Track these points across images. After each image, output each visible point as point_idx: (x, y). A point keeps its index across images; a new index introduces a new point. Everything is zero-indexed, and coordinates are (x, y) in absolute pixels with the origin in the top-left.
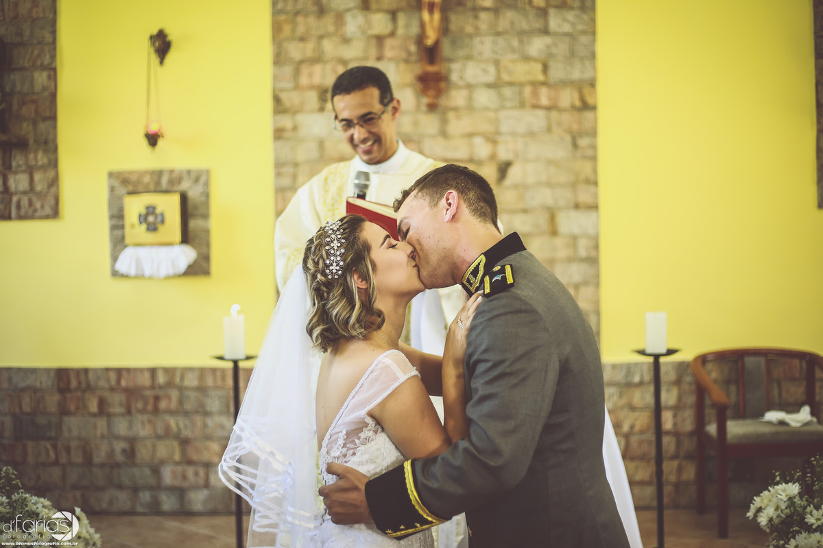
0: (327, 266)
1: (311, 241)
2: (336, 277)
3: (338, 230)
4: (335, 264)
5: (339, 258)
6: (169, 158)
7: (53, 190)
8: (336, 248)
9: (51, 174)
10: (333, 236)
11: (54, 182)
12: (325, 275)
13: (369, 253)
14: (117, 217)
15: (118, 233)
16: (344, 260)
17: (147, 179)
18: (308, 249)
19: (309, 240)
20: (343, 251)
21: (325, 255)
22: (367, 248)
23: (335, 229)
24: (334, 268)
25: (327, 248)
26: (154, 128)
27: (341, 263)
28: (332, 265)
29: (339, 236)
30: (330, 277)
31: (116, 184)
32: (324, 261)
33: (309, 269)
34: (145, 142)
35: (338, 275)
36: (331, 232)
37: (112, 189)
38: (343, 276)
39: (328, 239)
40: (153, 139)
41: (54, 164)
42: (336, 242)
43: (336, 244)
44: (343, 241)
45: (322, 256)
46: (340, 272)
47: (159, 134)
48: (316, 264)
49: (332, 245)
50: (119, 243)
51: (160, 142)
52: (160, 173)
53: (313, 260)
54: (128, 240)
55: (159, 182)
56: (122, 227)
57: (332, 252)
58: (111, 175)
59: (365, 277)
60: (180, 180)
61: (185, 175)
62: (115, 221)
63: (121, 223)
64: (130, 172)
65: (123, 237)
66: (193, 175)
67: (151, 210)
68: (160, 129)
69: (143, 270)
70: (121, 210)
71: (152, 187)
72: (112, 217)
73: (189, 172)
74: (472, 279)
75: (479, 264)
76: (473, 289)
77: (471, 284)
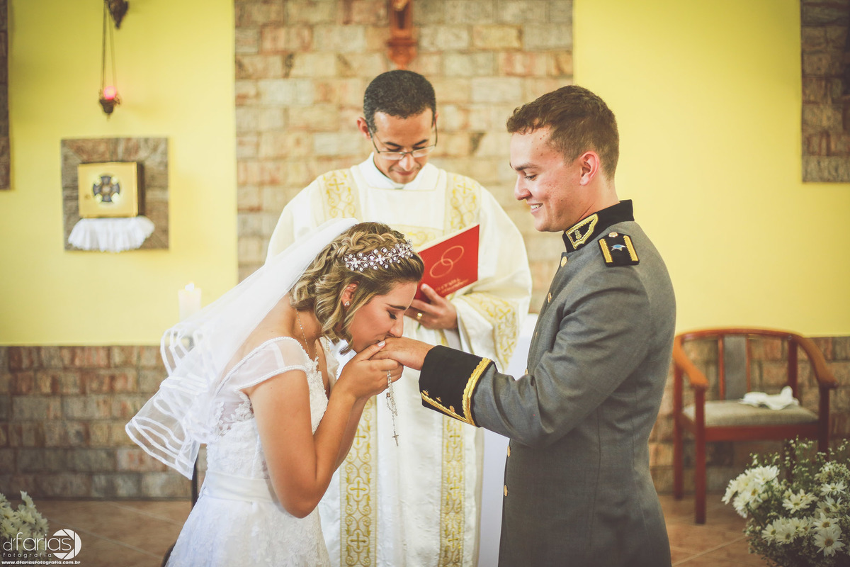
5: (366, 265)
6: (126, 125)
8: (378, 260)
9: (2, 142)
14: (71, 188)
15: (71, 204)
16: (365, 271)
17: (102, 148)
20: (376, 268)
21: (365, 250)
24: (355, 262)
25: (374, 252)
26: (110, 94)
27: (362, 269)
28: (358, 259)
30: (345, 260)
31: (70, 153)
32: (360, 250)
34: (99, 109)
35: (348, 268)
37: (65, 158)
40: (108, 105)
45: (365, 247)
46: (352, 269)
47: (116, 99)
48: (357, 242)
50: (72, 215)
51: (117, 109)
52: (116, 141)
53: (361, 238)
54: (82, 212)
55: (113, 151)
56: (77, 198)
57: (371, 258)
58: (64, 143)
60: (137, 149)
61: (142, 144)
62: (68, 192)
63: (75, 194)
64: (85, 140)
65: (77, 209)
66: (151, 144)
67: (106, 180)
68: (116, 95)
69: (98, 244)
70: (75, 180)
71: (107, 156)
72: (65, 188)
73: (146, 140)
74: (578, 236)
75: (590, 223)
76: (575, 245)
77: (575, 240)
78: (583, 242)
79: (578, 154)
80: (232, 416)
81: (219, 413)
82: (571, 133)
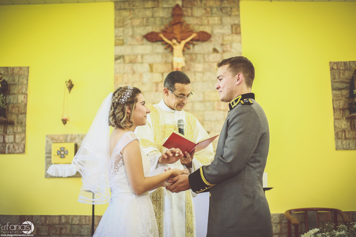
0: (121, 98)
1: (121, 88)
2: (122, 103)
3: (132, 90)
4: (124, 99)
5: (126, 98)
6: (70, 130)
7: (23, 142)
8: (128, 95)
9: (23, 135)
10: (129, 91)
11: (24, 139)
12: (119, 101)
13: (136, 103)
14: (49, 154)
15: (49, 159)
16: (127, 100)
17: (61, 138)
18: (118, 90)
19: (120, 87)
20: (129, 97)
21: (122, 95)
22: (137, 101)
23: (131, 89)
24: (123, 100)
25: (125, 93)
26: (65, 117)
27: (126, 100)
28: (123, 99)
29: (131, 92)
30: (120, 102)
31: (49, 140)
32: (121, 96)
33: (115, 96)
34: (62, 122)
35: (123, 103)
36: (129, 89)
37: (47, 142)
38: (124, 104)
39: (127, 91)
40: (65, 121)
41: (24, 132)
42: (129, 93)
43: (128, 93)
44: (131, 94)
45: (121, 94)
46: (124, 103)
47: (68, 119)
48: (119, 95)
49: (127, 93)
50: (49, 163)
51: (68, 122)
52: (67, 136)
53: (118, 94)
55: (66, 139)
56: (50, 157)
57: (126, 95)
58: (47, 136)
59: (130, 109)
60: (75, 138)
61: (77, 136)
62: (48, 155)
63: (50, 156)
64: (55, 135)
65: (51, 161)
66: (80, 137)
67: (62, 149)
68: (68, 117)
69: (58, 174)
70: (50, 150)
71: (64, 141)
72: (46, 153)
73: (79, 135)
74: (234, 103)
75: (239, 98)
76: (233, 106)
77: (233, 104)
78: (236, 105)
79: (236, 74)
80: (118, 165)
81: (114, 167)
82: (235, 67)
